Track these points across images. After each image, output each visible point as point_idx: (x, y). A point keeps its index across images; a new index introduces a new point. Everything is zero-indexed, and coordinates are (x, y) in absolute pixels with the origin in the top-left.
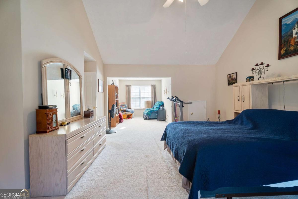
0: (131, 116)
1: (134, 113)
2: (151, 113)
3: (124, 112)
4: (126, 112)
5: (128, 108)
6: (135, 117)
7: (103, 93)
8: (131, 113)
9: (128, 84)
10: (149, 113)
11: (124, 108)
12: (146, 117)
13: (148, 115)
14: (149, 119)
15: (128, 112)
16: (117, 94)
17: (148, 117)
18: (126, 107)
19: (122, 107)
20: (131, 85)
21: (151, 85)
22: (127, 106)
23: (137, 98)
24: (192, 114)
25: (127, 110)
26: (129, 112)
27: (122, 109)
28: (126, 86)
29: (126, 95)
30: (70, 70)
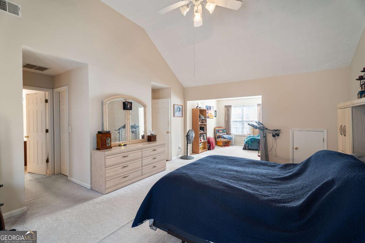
0: (228, 143)
1: (232, 140)
2: (251, 142)
3: (220, 138)
4: (221, 138)
5: (227, 134)
6: (235, 145)
7: (183, 118)
8: (229, 140)
9: (227, 105)
10: (249, 142)
11: (222, 133)
12: (245, 147)
13: (247, 144)
14: (249, 149)
15: (223, 138)
16: (204, 118)
17: (248, 147)
18: (225, 132)
19: (219, 132)
20: (231, 106)
21: (258, 104)
22: (225, 130)
23: (239, 121)
24: (296, 149)
25: (222, 136)
26: (225, 138)
27: (218, 134)
28: (225, 107)
29: (225, 117)
30: (130, 102)
